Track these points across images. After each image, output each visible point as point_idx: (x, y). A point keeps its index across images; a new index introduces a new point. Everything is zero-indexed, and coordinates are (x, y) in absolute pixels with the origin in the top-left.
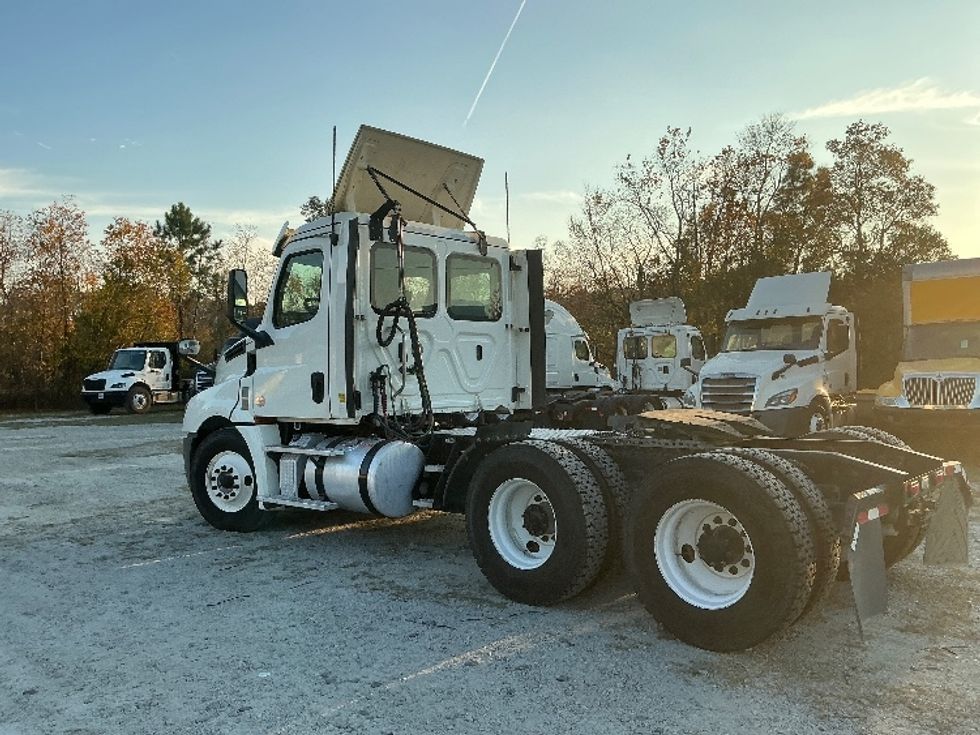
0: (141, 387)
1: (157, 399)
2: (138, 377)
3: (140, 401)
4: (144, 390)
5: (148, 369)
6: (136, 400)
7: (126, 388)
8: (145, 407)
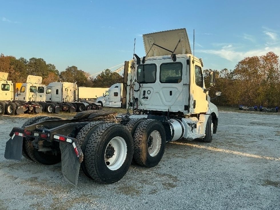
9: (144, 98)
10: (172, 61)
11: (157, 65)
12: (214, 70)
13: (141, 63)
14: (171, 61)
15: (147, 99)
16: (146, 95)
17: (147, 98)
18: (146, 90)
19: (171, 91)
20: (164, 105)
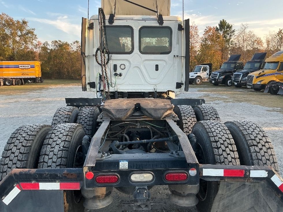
0: (199, 77)
1: (204, 81)
2: (199, 74)
3: (198, 81)
4: (200, 78)
5: (201, 72)
6: (197, 81)
7: (194, 77)
8: (200, 83)
9: (116, 75)
10: (158, 25)
11: (134, 28)
12: (64, 42)
13: (107, 24)
14: (156, 24)
15: (120, 77)
16: (119, 71)
17: (120, 75)
18: (118, 64)
19: (158, 65)
20: (147, 84)
